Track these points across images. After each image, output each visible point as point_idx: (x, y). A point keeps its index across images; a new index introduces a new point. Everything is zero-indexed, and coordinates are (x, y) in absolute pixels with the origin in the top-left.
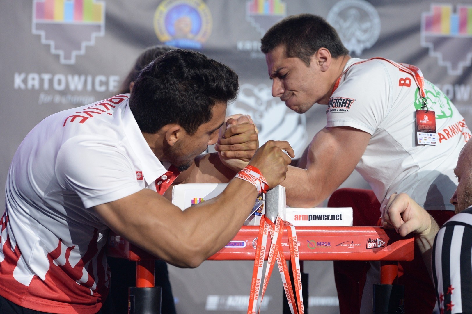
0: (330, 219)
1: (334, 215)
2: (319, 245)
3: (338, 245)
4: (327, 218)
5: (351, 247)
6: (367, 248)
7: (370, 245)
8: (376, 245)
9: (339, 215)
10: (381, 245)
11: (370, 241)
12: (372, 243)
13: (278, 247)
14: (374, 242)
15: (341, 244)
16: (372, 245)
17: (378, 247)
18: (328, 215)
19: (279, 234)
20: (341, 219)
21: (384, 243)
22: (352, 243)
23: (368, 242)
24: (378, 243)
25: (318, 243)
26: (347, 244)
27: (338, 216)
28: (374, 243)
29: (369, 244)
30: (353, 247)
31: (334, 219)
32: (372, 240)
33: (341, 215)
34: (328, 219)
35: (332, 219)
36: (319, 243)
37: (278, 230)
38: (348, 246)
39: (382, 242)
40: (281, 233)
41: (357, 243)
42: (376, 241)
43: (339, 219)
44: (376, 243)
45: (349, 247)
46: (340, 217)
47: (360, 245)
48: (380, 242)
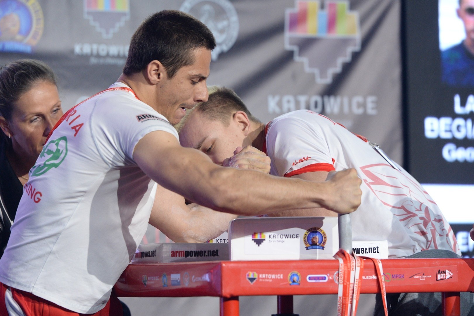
0: (368, 253)
1: (371, 248)
2: (394, 278)
3: (411, 277)
4: (364, 251)
5: (422, 279)
6: (437, 280)
7: (439, 277)
8: (444, 276)
9: (376, 247)
10: (449, 276)
11: (440, 272)
12: (441, 275)
13: (360, 281)
14: (443, 273)
15: (414, 276)
16: (441, 276)
17: (447, 278)
18: (365, 248)
19: (361, 269)
20: (378, 252)
21: (452, 274)
22: (423, 275)
23: (438, 274)
24: (447, 274)
25: (392, 275)
26: (419, 276)
27: (375, 249)
28: (443, 275)
29: (439, 275)
30: (424, 279)
31: (372, 253)
32: (441, 271)
33: (378, 248)
34: (366, 253)
35: (369, 253)
36: (394, 275)
37: (359, 265)
38: (419, 278)
39: (450, 273)
40: (362, 267)
41: (428, 275)
42: (445, 272)
43: (376, 252)
44: (445, 274)
45: (421, 279)
46: (376, 250)
47: (431, 276)
48: (448, 273)
